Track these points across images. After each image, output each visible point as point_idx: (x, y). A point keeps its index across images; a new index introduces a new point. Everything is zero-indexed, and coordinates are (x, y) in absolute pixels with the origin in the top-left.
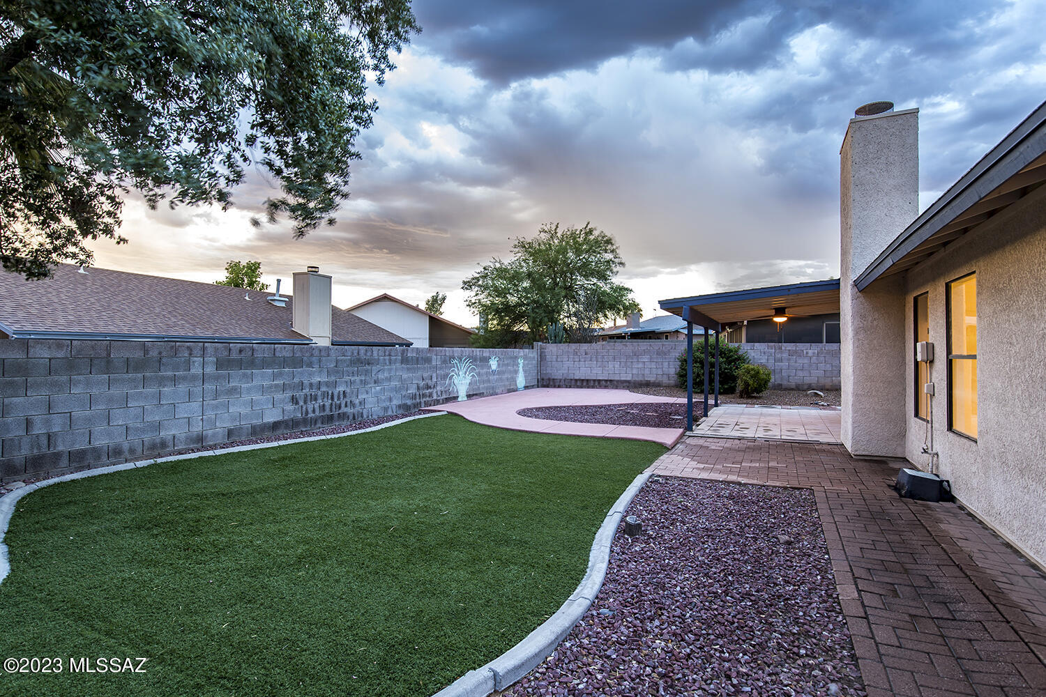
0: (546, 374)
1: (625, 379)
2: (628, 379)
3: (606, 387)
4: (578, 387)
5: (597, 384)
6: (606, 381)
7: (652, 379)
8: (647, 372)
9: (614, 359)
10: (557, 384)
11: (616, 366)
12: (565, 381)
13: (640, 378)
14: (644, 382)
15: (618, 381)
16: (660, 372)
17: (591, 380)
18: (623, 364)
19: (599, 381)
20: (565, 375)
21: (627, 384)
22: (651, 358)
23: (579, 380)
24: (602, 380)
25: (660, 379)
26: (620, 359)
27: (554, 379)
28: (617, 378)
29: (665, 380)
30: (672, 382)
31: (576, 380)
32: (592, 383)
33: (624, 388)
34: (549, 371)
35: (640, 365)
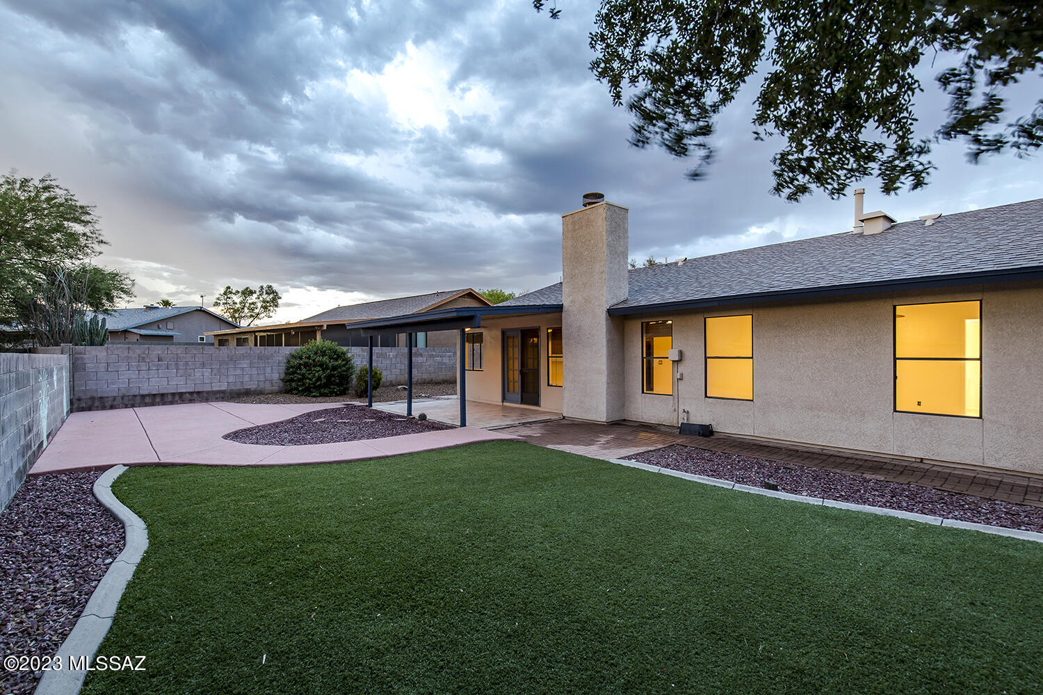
0: (85, 392)
1: (217, 389)
2: (223, 389)
3: (191, 401)
4: (146, 405)
5: (177, 398)
6: (191, 393)
7: (253, 386)
8: (246, 378)
9: (203, 365)
10: (108, 404)
11: (206, 374)
12: (123, 398)
13: (238, 387)
14: (243, 391)
15: (208, 393)
16: (262, 378)
17: (167, 394)
18: (215, 371)
19: (181, 394)
20: (123, 391)
21: (222, 395)
22: (251, 363)
23: (148, 395)
24: (186, 393)
25: (262, 386)
26: (211, 364)
27: (101, 398)
28: (207, 388)
29: (268, 387)
30: (276, 388)
31: (143, 396)
32: (170, 399)
33: (217, 400)
34: (91, 385)
35: (239, 372)
